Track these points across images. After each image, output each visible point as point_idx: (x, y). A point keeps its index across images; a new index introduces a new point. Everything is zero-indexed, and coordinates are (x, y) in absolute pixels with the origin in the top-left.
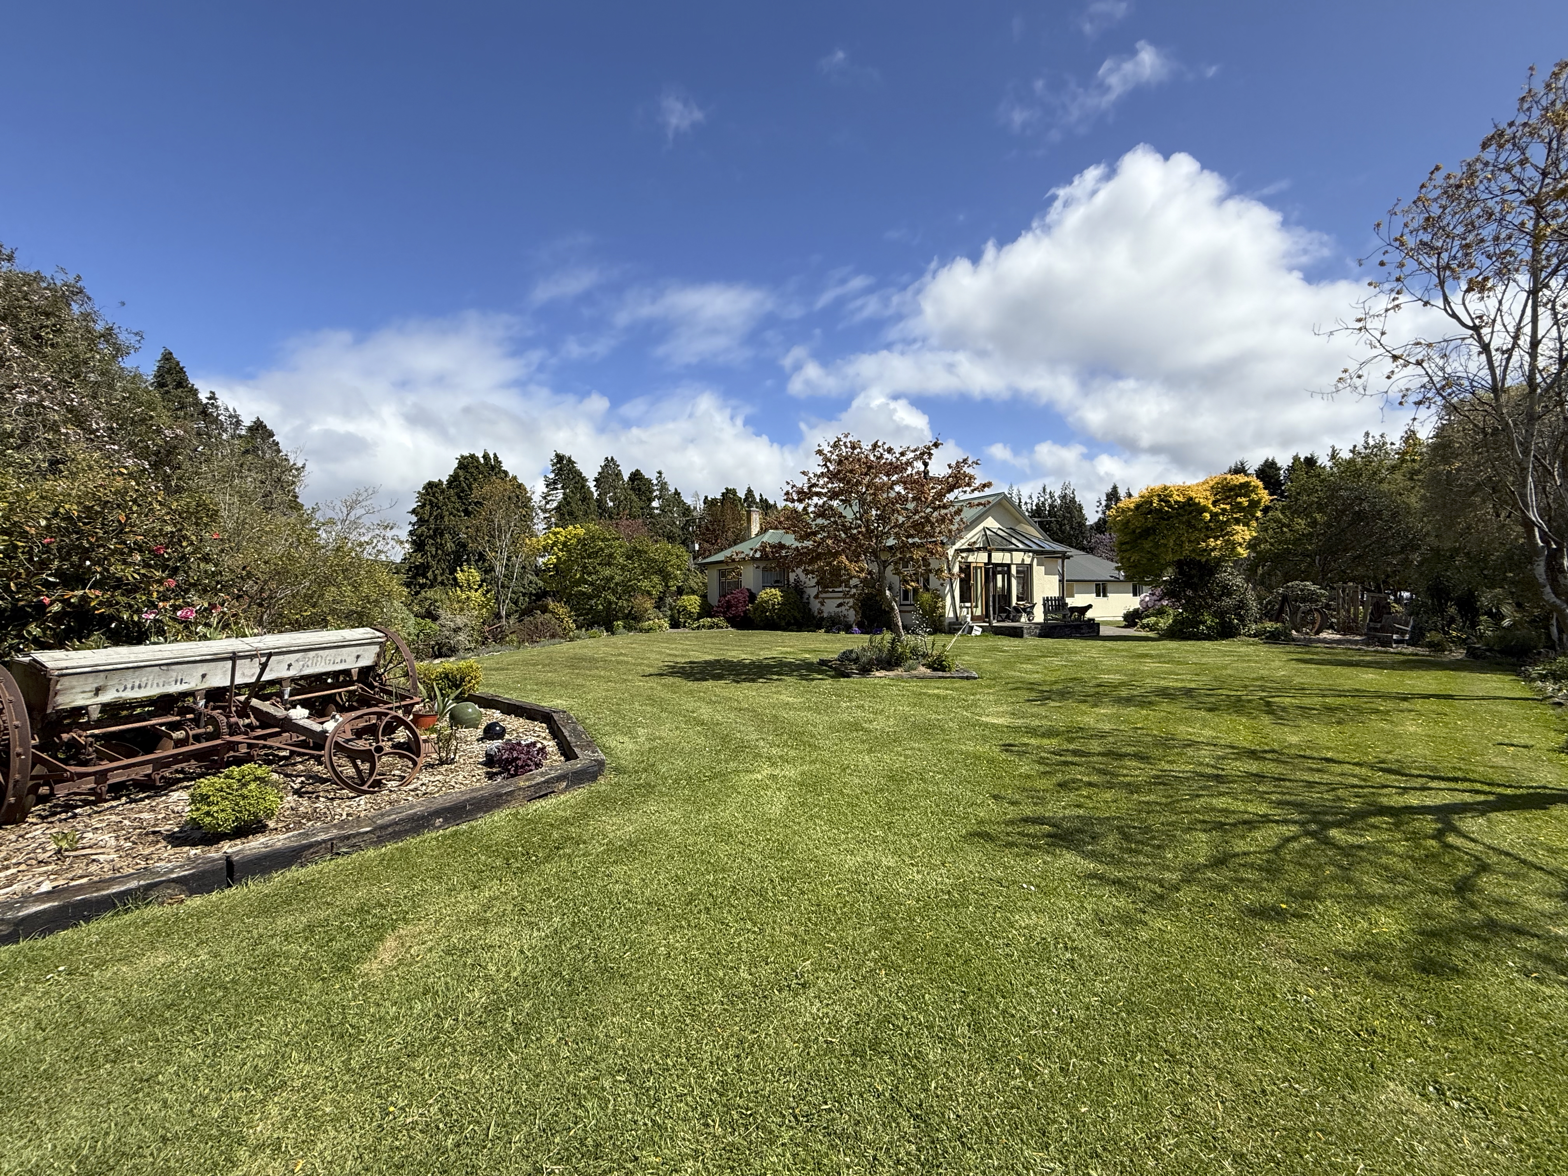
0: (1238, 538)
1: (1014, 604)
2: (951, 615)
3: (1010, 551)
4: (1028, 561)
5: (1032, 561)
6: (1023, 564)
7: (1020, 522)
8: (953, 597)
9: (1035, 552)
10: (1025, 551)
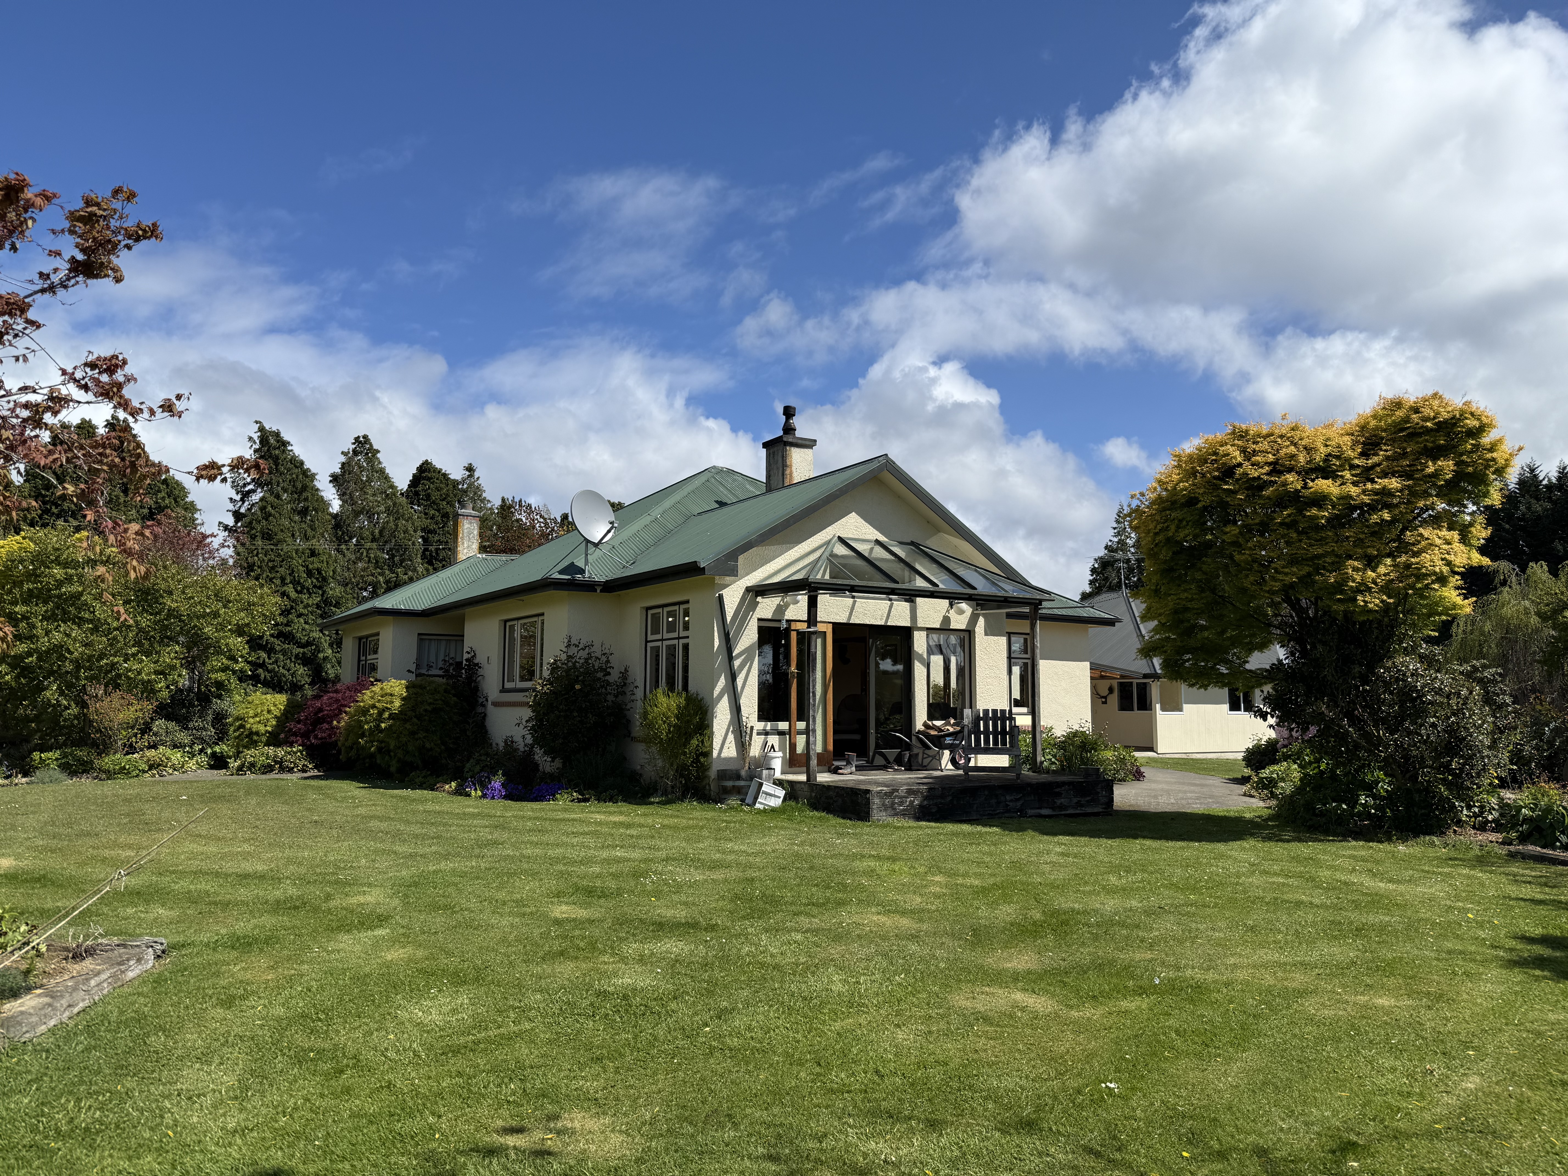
0: (1432, 561)
1: (919, 725)
2: (730, 751)
3: (910, 596)
4: (959, 622)
5: (973, 620)
6: (945, 628)
7: (938, 530)
8: (736, 709)
9: (981, 602)
10: (952, 597)
